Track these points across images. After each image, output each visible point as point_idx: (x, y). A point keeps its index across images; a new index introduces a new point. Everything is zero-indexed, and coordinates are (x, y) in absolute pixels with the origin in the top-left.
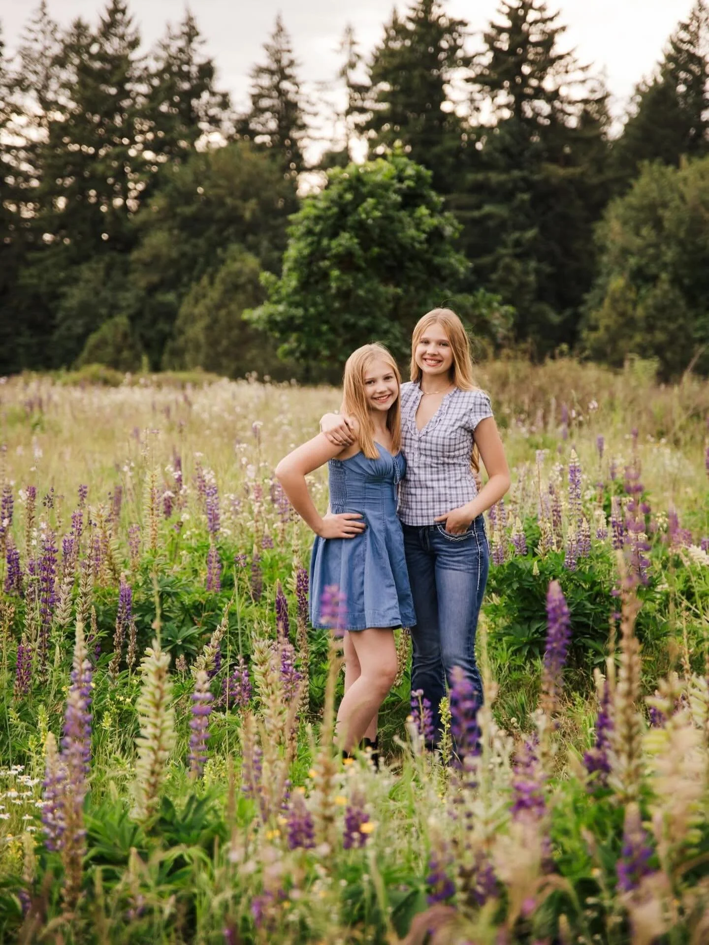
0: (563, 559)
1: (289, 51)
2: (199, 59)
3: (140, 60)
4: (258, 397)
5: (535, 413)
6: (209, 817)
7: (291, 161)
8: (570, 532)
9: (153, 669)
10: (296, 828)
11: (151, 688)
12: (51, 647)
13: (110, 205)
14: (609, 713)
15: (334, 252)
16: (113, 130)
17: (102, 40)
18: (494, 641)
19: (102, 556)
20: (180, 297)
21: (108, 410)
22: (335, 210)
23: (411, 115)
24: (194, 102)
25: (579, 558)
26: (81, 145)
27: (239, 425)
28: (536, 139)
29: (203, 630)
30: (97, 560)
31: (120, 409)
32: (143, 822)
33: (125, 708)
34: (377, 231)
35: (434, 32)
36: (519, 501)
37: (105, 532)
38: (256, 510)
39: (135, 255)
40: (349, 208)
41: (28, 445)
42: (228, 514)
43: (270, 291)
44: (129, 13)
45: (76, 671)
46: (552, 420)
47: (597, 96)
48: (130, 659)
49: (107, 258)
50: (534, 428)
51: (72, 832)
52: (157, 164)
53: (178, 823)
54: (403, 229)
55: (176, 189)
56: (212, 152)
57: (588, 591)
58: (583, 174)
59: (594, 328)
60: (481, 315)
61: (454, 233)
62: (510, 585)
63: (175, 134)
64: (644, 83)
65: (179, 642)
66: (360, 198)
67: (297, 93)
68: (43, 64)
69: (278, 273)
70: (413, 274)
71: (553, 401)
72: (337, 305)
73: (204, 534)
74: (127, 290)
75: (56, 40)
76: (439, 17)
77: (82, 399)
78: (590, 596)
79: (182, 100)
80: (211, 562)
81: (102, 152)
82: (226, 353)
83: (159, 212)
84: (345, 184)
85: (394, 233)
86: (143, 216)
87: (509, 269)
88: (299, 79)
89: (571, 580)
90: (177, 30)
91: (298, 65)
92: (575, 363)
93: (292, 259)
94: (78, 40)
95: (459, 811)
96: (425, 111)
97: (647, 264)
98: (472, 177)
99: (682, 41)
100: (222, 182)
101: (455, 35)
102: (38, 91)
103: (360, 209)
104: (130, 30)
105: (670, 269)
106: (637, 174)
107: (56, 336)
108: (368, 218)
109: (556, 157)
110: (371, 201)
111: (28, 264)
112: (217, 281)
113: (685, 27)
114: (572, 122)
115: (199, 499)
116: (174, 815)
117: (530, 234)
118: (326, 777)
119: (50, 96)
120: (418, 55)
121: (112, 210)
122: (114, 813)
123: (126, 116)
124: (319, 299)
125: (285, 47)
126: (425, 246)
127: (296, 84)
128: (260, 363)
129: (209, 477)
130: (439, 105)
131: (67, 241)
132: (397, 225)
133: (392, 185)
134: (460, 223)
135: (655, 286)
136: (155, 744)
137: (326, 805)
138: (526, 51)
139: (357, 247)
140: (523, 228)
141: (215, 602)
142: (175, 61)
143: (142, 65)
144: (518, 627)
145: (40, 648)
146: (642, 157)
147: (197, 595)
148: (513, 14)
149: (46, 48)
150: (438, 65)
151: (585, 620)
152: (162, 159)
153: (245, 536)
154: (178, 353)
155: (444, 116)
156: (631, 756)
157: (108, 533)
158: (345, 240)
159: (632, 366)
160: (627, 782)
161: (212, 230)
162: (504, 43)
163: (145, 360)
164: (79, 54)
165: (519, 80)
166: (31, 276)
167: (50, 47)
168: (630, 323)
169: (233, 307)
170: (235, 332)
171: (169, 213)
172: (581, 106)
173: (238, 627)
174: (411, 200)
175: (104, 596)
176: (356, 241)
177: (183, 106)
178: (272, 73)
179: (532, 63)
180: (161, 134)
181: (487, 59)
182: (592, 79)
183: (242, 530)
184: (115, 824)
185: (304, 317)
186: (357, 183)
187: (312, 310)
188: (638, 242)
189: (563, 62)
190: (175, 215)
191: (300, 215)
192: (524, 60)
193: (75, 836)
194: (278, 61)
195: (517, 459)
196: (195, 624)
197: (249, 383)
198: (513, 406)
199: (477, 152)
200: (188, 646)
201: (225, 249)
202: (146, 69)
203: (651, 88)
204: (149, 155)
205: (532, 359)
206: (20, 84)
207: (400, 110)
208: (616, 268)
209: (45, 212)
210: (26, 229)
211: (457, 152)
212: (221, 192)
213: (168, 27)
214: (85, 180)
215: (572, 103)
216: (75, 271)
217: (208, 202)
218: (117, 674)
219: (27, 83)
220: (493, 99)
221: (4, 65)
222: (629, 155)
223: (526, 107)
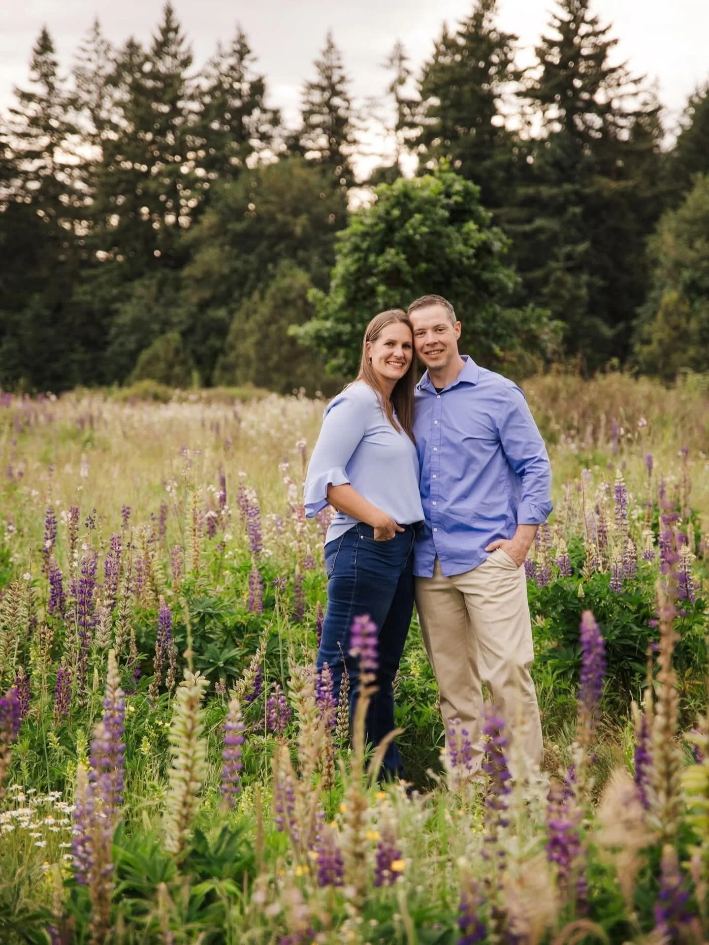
0: (609, 580)
1: (340, 67)
2: (250, 77)
3: (192, 78)
4: (307, 413)
5: (584, 430)
6: (243, 849)
7: (341, 177)
8: (616, 553)
10: (325, 864)
12: (89, 670)
13: (162, 222)
14: (647, 747)
15: (381, 268)
16: (165, 148)
17: (155, 59)
18: (539, 664)
19: (144, 577)
20: (231, 312)
21: (157, 427)
22: (382, 226)
23: (461, 130)
24: (246, 119)
25: (626, 580)
26: (133, 163)
27: (286, 442)
28: (587, 152)
29: (244, 652)
30: (140, 581)
31: (170, 424)
32: (175, 855)
33: (163, 733)
34: (425, 246)
35: (484, 46)
36: (564, 521)
37: (147, 553)
38: (298, 530)
39: (186, 272)
40: (397, 224)
41: (78, 462)
42: (271, 534)
43: (318, 308)
44: (181, 32)
45: (109, 699)
46: (601, 436)
47: (649, 109)
48: (169, 682)
49: (159, 275)
50: (583, 445)
51: (100, 866)
52: (208, 180)
53: (210, 855)
54: (451, 245)
55: (228, 206)
56: (263, 169)
57: (635, 613)
58: (636, 187)
59: (647, 342)
60: (530, 330)
61: (502, 248)
62: (555, 608)
63: (226, 150)
64: (697, 95)
65: (221, 664)
66: (407, 214)
67: (348, 109)
68: (96, 84)
69: (326, 289)
70: (461, 289)
71: (603, 417)
73: (247, 554)
74: (179, 306)
75: (109, 59)
76: (490, 32)
77: (130, 417)
78: (636, 618)
79: (233, 118)
80: (253, 583)
81: (155, 170)
82: (277, 369)
83: (210, 228)
84: (393, 200)
85: (442, 248)
86: (195, 233)
87: (560, 283)
88: (349, 95)
89: (618, 602)
90: (228, 48)
91: (349, 81)
92: (626, 378)
93: (339, 276)
94: (131, 59)
95: (491, 849)
96: (476, 125)
97: (701, 277)
98: (523, 191)
100: (273, 198)
101: (506, 49)
102: (92, 110)
103: (408, 225)
104: (183, 48)
106: (690, 186)
107: (109, 352)
108: (415, 234)
109: (607, 170)
110: (418, 217)
111: (83, 281)
112: (268, 295)
114: (625, 135)
115: (242, 519)
116: (206, 847)
117: (582, 247)
118: (357, 812)
119: (103, 115)
120: (468, 69)
121: (165, 227)
122: (146, 846)
123: (178, 133)
124: (366, 315)
125: (336, 63)
126: (473, 261)
127: (347, 100)
128: (310, 378)
129: (251, 496)
130: (490, 120)
131: (120, 258)
132: (445, 240)
133: (439, 200)
134: (508, 238)
136: (187, 775)
137: (357, 841)
138: (577, 66)
139: (404, 263)
140: (575, 242)
141: (257, 624)
142: (226, 79)
143: (195, 83)
144: (564, 650)
145: (79, 671)
146: (695, 169)
147: (239, 616)
148: (564, 28)
149: (100, 68)
150: (488, 79)
151: (631, 642)
152: (213, 176)
153: (287, 556)
154: (228, 369)
155: (495, 130)
156: (669, 793)
157: (150, 554)
158: (392, 256)
159: (685, 381)
160: (666, 820)
161: (263, 246)
162: (555, 57)
163: (196, 376)
164: (131, 72)
165: (570, 93)
166: (85, 293)
167: (103, 67)
168: (683, 336)
169: (283, 322)
170: (285, 349)
171: (220, 230)
172: (632, 119)
173: (280, 649)
174: (459, 215)
175: (146, 617)
176: (403, 256)
177: (235, 123)
178: (323, 89)
179: (582, 77)
180: (212, 151)
181: (538, 73)
182: (645, 91)
183: (286, 550)
184: (147, 857)
185: (351, 333)
186: (405, 199)
187: (359, 327)
188: (692, 254)
189: (615, 75)
190: (225, 232)
191: (347, 232)
192: (575, 74)
193: (103, 871)
194: (329, 78)
195: (566, 475)
196: (237, 646)
197: (297, 399)
198: (562, 422)
199: (528, 165)
200: (230, 668)
201: (276, 265)
202: (198, 87)
203: (705, 101)
204: (200, 172)
205: (582, 373)
206: (74, 103)
207: (450, 123)
208: (670, 282)
209: (98, 229)
210: (80, 247)
211: (508, 166)
212: (272, 208)
213: (220, 46)
214: (137, 197)
215: (624, 115)
216: (128, 287)
217: (259, 218)
218: (157, 698)
219: (80, 102)
220: (544, 113)
221: (57, 85)
222: (682, 168)
223: (578, 121)
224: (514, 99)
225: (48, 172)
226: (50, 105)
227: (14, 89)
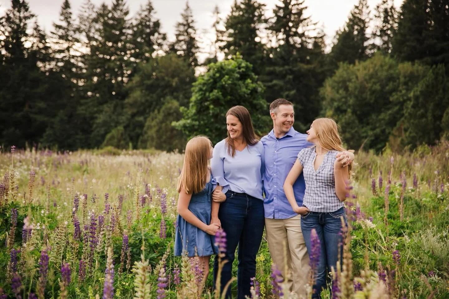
1: (191, 16)
2: (153, 20)
3: (129, 20)
7: (192, 62)
9: (141, 267)
11: (140, 276)
12: (94, 261)
13: (116, 80)
14: (338, 286)
15: (211, 98)
16: (117, 49)
17: (113, 12)
19: (115, 223)
20: (145, 119)
21: (115, 165)
22: (212, 80)
23: (242, 43)
24: (152, 37)
26: (104, 55)
28: (295, 53)
29: (158, 255)
30: (114, 225)
31: (121, 164)
33: (126, 287)
34: (229, 89)
35: (252, 8)
37: (117, 213)
39: (126, 101)
40: (218, 80)
43: (185, 114)
44: (124, 1)
45: (108, 269)
47: (320, 36)
48: (128, 266)
49: (114, 102)
52: (135, 63)
54: (240, 89)
55: (144, 73)
56: (159, 58)
58: (314, 68)
61: (262, 90)
63: (143, 51)
64: (340, 30)
65: (148, 260)
66: (222, 76)
67: (195, 34)
68: (88, 22)
69: (188, 107)
72: (212, 120)
73: (159, 214)
74: (123, 115)
75: (94, 12)
76: (255, 3)
77: (104, 161)
79: (146, 37)
80: (162, 226)
81: (113, 58)
82: (165, 142)
83: (136, 83)
84: (216, 70)
85: (237, 90)
86: (130, 85)
88: (195, 28)
90: (145, 8)
91: (195, 22)
93: (193, 101)
94: (104, 12)
96: (248, 41)
97: (342, 106)
98: (268, 69)
99: (356, 13)
100: (163, 70)
101: (261, 10)
102: (86, 33)
103: (222, 80)
104: (125, 7)
105: (352, 107)
106: (337, 67)
107: (92, 135)
108: (226, 84)
109: (303, 61)
110: (227, 77)
111: (81, 105)
112: (161, 111)
113: (357, 7)
114: (310, 46)
117: (293, 92)
119: (91, 35)
120: (245, 18)
121: (117, 82)
123: (123, 43)
124: (205, 118)
125: (190, 15)
126: (250, 96)
127: (195, 30)
128: (179, 146)
130: (254, 39)
131: (98, 95)
132: (238, 87)
133: (235, 70)
134: (264, 87)
135: (345, 114)
138: (290, 17)
139: (221, 96)
140: (290, 90)
141: (164, 244)
142: (144, 20)
143: (130, 22)
145: (89, 262)
146: (339, 61)
147: (156, 240)
150: (254, 22)
152: (138, 61)
154: (145, 142)
155: (256, 43)
158: (216, 93)
161: (159, 91)
162: (281, 14)
163: (131, 144)
164: (103, 17)
165: (287, 28)
166: (83, 110)
167: (91, 15)
169: (168, 122)
170: (169, 133)
171: (141, 84)
172: (313, 40)
174: (244, 76)
175: (116, 241)
176: (220, 93)
177: (147, 39)
178: (184, 25)
179: (292, 22)
180: (137, 50)
181: (274, 20)
182: (318, 28)
185: (199, 125)
186: (221, 69)
187: (202, 122)
188: (338, 96)
189: (306, 21)
190: (143, 84)
191: (197, 83)
192: (290, 20)
194: (187, 21)
196: (155, 253)
197: (175, 154)
199: (270, 58)
200: (152, 262)
201: (164, 99)
202: (132, 24)
203: (343, 33)
204: (132, 59)
206: (78, 30)
207: (238, 40)
208: (329, 107)
209: (89, 83)
210: (80, 90)
211: (262, 58)
212: (163, 74)
213: (141, 6)
214: (105, 69)
215: (310, 38)
216: (101, 108)
217: (157, 79)
218: (122, 273)
219: (81, 29)
220: (277, 36)
221: (72, 22)
222: (334, 60)
223: (291, 40)
224: (264, 31)
225: (67, 59)
226: (68, 30)
227: (53, 23)
